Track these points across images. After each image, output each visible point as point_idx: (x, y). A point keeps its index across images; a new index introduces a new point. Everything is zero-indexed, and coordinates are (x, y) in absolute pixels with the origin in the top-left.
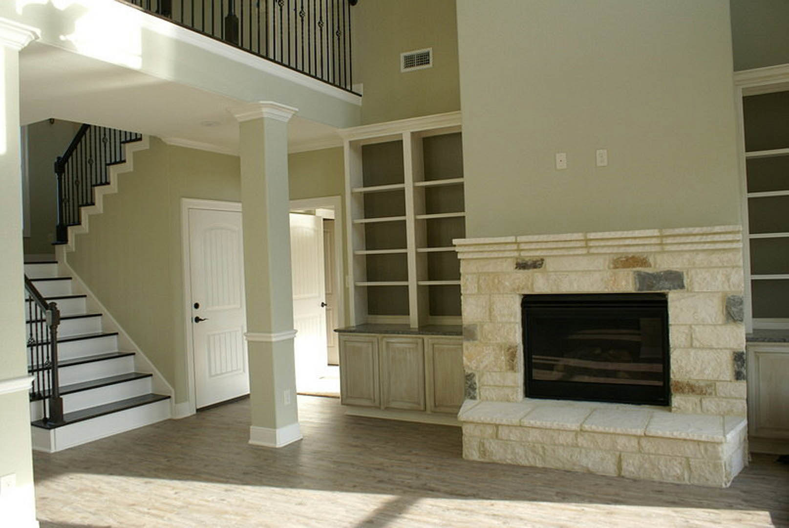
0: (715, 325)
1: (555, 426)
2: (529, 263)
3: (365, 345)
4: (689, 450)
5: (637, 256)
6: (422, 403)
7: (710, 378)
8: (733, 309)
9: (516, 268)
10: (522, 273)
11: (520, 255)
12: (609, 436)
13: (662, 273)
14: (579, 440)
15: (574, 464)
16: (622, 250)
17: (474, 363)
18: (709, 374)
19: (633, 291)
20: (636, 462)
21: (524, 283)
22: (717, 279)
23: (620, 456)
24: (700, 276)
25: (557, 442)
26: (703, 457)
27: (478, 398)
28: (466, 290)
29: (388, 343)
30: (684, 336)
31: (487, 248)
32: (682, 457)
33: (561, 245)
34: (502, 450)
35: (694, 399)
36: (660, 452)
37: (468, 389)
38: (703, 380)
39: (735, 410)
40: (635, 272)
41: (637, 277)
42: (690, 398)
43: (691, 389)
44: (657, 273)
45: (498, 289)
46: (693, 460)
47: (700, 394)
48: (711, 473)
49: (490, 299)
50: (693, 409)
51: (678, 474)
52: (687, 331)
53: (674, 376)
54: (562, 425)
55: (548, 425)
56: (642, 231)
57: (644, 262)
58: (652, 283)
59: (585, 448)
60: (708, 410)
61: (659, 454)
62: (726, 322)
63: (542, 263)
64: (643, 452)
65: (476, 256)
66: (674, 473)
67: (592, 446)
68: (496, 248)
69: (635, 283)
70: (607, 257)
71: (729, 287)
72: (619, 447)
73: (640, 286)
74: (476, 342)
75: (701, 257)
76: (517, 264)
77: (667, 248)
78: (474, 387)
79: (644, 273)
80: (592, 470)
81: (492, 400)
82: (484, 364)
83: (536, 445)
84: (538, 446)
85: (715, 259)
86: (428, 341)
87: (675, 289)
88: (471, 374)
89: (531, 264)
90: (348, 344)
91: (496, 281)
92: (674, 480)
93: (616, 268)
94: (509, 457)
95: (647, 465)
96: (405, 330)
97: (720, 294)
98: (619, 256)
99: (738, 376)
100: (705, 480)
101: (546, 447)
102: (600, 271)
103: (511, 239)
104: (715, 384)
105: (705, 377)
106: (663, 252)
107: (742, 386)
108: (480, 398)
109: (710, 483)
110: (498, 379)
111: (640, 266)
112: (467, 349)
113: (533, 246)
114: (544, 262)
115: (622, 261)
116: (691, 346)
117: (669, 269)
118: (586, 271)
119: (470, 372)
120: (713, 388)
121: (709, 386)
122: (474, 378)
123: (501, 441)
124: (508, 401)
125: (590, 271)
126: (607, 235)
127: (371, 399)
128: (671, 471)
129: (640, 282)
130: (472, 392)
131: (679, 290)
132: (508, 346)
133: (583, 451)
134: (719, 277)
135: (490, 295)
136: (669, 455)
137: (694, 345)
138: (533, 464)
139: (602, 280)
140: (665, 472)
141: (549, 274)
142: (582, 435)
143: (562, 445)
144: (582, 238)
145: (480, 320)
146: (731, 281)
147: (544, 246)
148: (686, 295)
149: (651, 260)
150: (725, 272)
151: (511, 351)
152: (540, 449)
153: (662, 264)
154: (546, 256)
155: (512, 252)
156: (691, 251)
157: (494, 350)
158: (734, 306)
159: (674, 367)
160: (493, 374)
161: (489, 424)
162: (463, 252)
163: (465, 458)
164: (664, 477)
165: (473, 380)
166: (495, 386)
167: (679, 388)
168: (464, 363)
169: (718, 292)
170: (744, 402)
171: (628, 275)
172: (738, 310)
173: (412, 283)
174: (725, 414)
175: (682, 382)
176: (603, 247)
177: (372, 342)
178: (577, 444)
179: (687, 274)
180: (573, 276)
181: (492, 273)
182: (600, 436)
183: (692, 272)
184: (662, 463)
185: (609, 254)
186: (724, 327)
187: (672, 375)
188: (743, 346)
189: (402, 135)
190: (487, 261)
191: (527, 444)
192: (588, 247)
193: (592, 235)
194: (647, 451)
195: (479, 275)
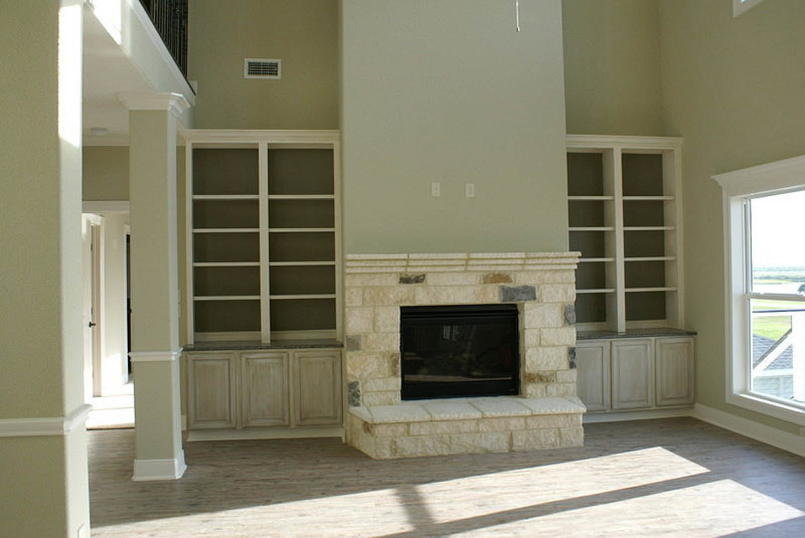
0: (557, 328)
1: (462, 417)
2: (412, 278)
3: (220, 363)
4: (561, 422)
5: (501, 274)
6: (287, 418)
8: (569, 314)
9: (400, 282)
10: (405, 287)
12: (505, 419)
13: (520, 288)
14: (480, 426)
15: (476, 448)
16: (493, 268)
17: (358, 372)
18: (552, 367)
19: (499, 302)
20: (524, 438)
21: (406, 296)
22: (558, 292)
23: (512, 434)
24: (548, 290)
25: (462, 431)
26: (570, 426)
27: (361, 404)
28: (351, 303)
29: (247, 359)
30: (535, 337)
31: (378, 264)
32: (556, 428)
33: (445, 263)
34: (413, 446)
35: (541, 386)
36: (541, 427)
37: (351, 397)
38: (548, 371)
39: (569, 391)
40: (500, 287)
41: (501, 291)
42: (539, 386)
43: (540, 378)
44: (517, 288)
45: (382, 302)
46: (563, 429)
47: (546, 382)
48: (574, 438)
49: (374, 312)
50: (541, 394)
51: (553, 443)
52: (537, 333)
53: (528, 369)
54: (468, 416)
55: (456, 416)
56: (513, 253)
57: (507, 279)
58: (513, 295)
59: (485, 433)
60: (551, 394)
61: (540, 429)
62: (564, 326)
63: (424, 278)
64: (528, 429)
65: (364, 270)
66: (550, 442)
67: (490, 430)
68: (386, 263)
69: (500, 296)
70: (479, 274)
71: (566, 298)
72: (511, 428)
73: (504, 298)
74: (361, 351)
75: (548, 275)
76: (401, 279)
77: (527, 268)
78: (357, 394)
79: (507, 287)
80: (489, 450)
81: (375, 405)
82: (369, 372)
83: (444, 436)
84: (446, 436)
85: (558, 277)
86: (294, 355)
87: (530, 300)
88: (355, 382)
89: (414, 280)
90: (199, 364)
91: (381, 295)
92: (550, 447)
93: (485, 283)
94: (419, 450)
95: (531, 439)
96: (257, 346)
97: (559, 305)
98: (488, 273)
99: (572, 365)
100: (570, 443)
101: (452, 436)
102: (472, 285)
103: (404, 256)
104: (556, 373)
105: (550, 368)
106: (523, 271)
107: (574, 373)
108: (363, 404)
109: (575, 445)
110: (382, 385)
111: (505, 282)
112: (351, 358)
113: (420, 263)
114: (426, 277)
115: (490, 278)
116: (540, 345)
117: (525, 284)
118: (462, 286)
119: (352, 380)
120: (555, 376)
121: (552, 375)
122: (358, 386)
123: (412, 437)
124: (391, 404)
125: (465, 286)
126: (486, 255)
127: (225, 420)
128: (549, 440)
129: (504, 296)
130: (355, 399)
131: (532, 301)
132: (391, 354)
133: (483, 435)
134: (561, 291)
135: (375, 307)
136: (546, 428)
137: (542, 344)
138: (440, 453)
139: (474, 293)
140: (544, 442)
141: (429, 288)
142: (481, 422)
143: (466, 433)
144: (466, 258)
145: (365, 331)
146: (568, 294)
147: (430, 263)
148: (538, 304)
149: (512, 276)
150: (563, 287)
151: (393, 358)
152: (448, 439)
153: (521, 280)
154: (427, 272)
155: (398, 268)
156: (542, 270)
157: (377, 358)
158: (570, 312)
159: (528, 362)
160: (376, 380)
161: (402, 423)
162: (352, 267)
163: (376, 458)
164: (544, 446)
165: (356, 388)
166: (379, 391)
167: (531, 379)
168: (348, 372)
169: (558, 302)
170: (575, 385)
171: (495, 289)
172: (572, 316)
173: (265, 297)
174: (563, 396)
175: (534, 374)
176: (478, 265)
177: (228, 360)
178: (478, 430)
179: (538, 289)
180: (450, 290)
181: (377, 286)
182: (497, 420)
183: (542, 287)
184: (542, 435)
185: (481, 271)
186: (562, 329)
187: (526, 369)
188: (574, 343)
189: (257, 144)
190: (373, 276)
191: (436, 436)
192: (467, 265)
193: (474, 256)
194: (531, 427)
195: (364, 288)
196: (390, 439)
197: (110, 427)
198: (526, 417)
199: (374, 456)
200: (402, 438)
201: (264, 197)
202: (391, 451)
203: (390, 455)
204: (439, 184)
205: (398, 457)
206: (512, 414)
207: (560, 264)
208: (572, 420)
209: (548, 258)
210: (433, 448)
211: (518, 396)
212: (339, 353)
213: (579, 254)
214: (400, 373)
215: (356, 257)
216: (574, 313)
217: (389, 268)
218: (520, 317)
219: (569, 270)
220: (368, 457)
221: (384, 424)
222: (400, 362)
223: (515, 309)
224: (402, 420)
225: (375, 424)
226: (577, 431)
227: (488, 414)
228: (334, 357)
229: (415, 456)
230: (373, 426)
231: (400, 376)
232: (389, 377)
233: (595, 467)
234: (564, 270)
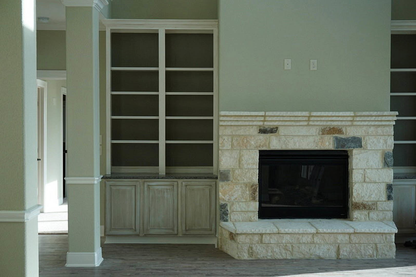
0: (378, 169)
1: (301, 231)
2: (268, 130)
3: (129, 188)
4: (377, 239)
5: (335, 127)
6: (176, 229)
7: (375, 200)
8: (389, 160)
9: (259, 133)
10: (262, 137)
11: (264, 124)
12: (333, 235)
13: (350, 138)
14: (315, 239)
15: (311, 255)
16: (329, 123)
17: (227, 197)
18: (374, 198)
19: (333, 149)
20: (348, 249)
21: (264, 143)
22: (380, 142)
23: (339, 246)
24: (371, 140)
25: (301, 241)
26: (384, 243)
27: (229, 220)
28: (223, 146)
29: (148, 185)
30: (361, 175)
31: (243, 119)
32: (373, 243)
33: (292, 119)
34: (264, 251)
35: (365, 212)
37: (222, 215)
38: (370, 201)
39: (387, 217)
40: (334, 137)
41: (335, 140)
42: (363, 212)
43: (364, 206)
44: (347, 138)
45: (246, 146)
46: (379, 245)
47: (369, 210)
48: (388, 251)
49: (240, 153)
50: (364, 218)
51: (371, 254)
52: (362, 172)
53: (355, 200)
54: (306, 230)
55: (297, 231)
56: (344, 112)
57: (340, 131)
58: (344, 144)
59: (318, 244)
60: (372, 219)
61: (361, 243)
62: (383, 168)
63: (277, 130)
64: (352, 243)
65: (233, 123)
66: (369, 253)
67: (322, 242)
68: (249, 119)
69: (334, 144)
70: (318, 127)
71: (386, 147)
72: (338, 241)
73: (337, 145)
74: (230, 182)
75: (372, 129)
76: (260, 130)
77: (355, 123)
78: (226, 213)
79: (340, 138)
80: (322, 257)
81: (240, 221)
82: (235, 197)
83: (288, 245)
85: (380, 130)
86: (182, 183)
87: (357, 147)
88: (225, 204)
89: (269, 130)
90: (113, 188)
91: (245, 141)
92: (368, 257)
93: (323, 134)
94: (269, 254)
95: (354, 251)
96: (156, 176)
98: (325, 127)
99: (389, 198)
100: (384, 256)
101: (294, 245)
103: (262, 113)
104: (377, 203)
105: (372, 199)
106: (352, 125)
107: (391, 204)
108: (231, 221)
109: (388, 257)
110: (244, 206)
111: (338, 134)
112: (222, 187)
113: (274, 119)
114: (278, 129)
115: (327, 130)
117: (354, 136)
118: (305, 136)
119: (223, 203)
120: (376, 205)
121: (373, 204)
122: (227, 207)
123: (264, 245)
124: (250, 221)
125: (307, 136)
126: (323, 114)
128: (367, 252)
130: (225, 216)
131: (359, 148)
132: (251, 184)
133: (317, 245)
134: (381, 141)
136: (366, 243)
137: (366, 180)
138: (285, 257)
139: (314, 141)
140: (364, 253)
141: (281, 137)
142: (317, 236)
143: (304, 243)
144: (308, 115)
145: (232, 167)
146: (387, 143)
147: (281, 119)
148: (363, 151)
149: (344, 130)
150: (384, 138)
151: (253, 187)
152: (291, 247)
153: (351, 132)
154: (279, 125)
155: (258, 122)
156: (367, 125)
157: (241, 187)
158: (389, 157)
159: (355, 194)
160: (241, 203)
161: (258, 234)
162: (224, 121)
163: (238, 259)
164: (363, 256)
165: (226, 208)
166: (242, 211)
167: (358, 206)
168: (220, 197)
169: (380, 150)
170: (392, 212)
171: (330, 139)
172: (391, 160)
173: (162, 142)
174: (382, 220)
175: (359, 203)
176: (317, 121)
177: (135, 186)
178: (314, 241)
179: (364, 139)
180: (296, 139)
181: (242, 135)
182: (328, 235)
183: (367, 138)
184: (362, 248)
185: (319, 125)
186: (382, 170)
187: (353, 199)
188: (392, 180)
189: (158, 30)
190: (239, 128)
191: (282, 245)
192: (309, 121)
193: (314, 114)
194: (354, 242)
195: (232, 136)
196: (248, 245)
197: (50, 233)
198: (350, 234)
199: (236, 257)
200: (257, 245)
201: (162, 69)
202: (249, 254)
203: (248, 257)
204: (290, 60)
205: (253, 258)
206: (340, 231)
207: (381, 121)
208: (386, 238)
209: (372, 116)
210: (279, 254)
211: (346, 219)
212: (214, 183)
213: (397, 113)
214: (257, 198)
215: (227, 113)
216: (392, 158)
217: (251, 122)
218: (349, 160)
219: (389, 125)
220: (232, 258)
221: (244, 234)
222: (258, 191)
223: (346, 154)
224: (257, 231)
225: (237, 234)
226: (390, 246)
227: (321, 230)
228: (211, 186)
229: (265, 259)
230: (236, 235)
231: (258, 201)
232: (250, 201)
233: (399, 272)
234: (385, 126)
